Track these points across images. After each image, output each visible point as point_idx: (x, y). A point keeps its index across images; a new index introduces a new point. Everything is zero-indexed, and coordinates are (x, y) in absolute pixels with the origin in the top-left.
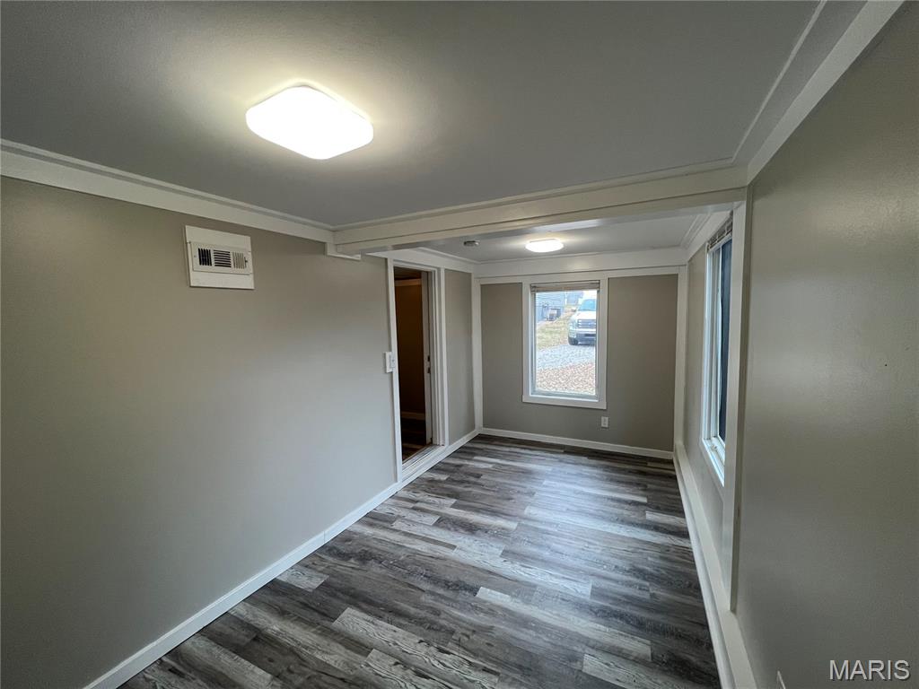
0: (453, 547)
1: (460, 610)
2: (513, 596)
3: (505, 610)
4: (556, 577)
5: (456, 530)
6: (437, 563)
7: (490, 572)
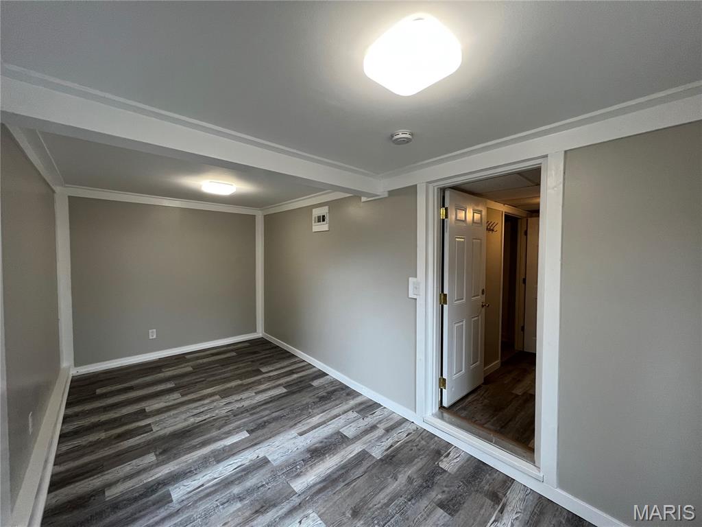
0: (301, 434)
1: (244, 423)
2: (225, 446)
3: (222, 439)
4: (209, 481)
5: (322, 442)
6: (292, 423)
7: (256, 444)
